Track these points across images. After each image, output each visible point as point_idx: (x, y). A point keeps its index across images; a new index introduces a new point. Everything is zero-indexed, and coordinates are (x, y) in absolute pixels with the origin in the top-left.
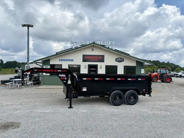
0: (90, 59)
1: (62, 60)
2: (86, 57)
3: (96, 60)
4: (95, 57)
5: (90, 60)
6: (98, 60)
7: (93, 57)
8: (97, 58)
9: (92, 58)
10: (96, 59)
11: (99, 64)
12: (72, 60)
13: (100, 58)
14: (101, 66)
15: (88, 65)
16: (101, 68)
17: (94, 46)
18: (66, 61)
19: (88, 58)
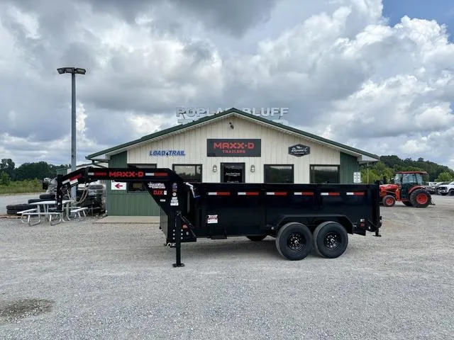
0: (226, 149)
1: (156, 153)
2: (215, 144)
3: (241, 151)
4: (239, 144)
5: (227, 151)
6: (244, 152)
7: (233, 146)
8: (243, 146)
9: (230, 146)
10: (241, 149)
11: (248, 161)
12: (182, 153)
13: (251, 147)
14: (253, 166)
15: (221, 163)
16: (253, 172)
17: (234, 117)
18: (167, 154)
19: (221, 148)
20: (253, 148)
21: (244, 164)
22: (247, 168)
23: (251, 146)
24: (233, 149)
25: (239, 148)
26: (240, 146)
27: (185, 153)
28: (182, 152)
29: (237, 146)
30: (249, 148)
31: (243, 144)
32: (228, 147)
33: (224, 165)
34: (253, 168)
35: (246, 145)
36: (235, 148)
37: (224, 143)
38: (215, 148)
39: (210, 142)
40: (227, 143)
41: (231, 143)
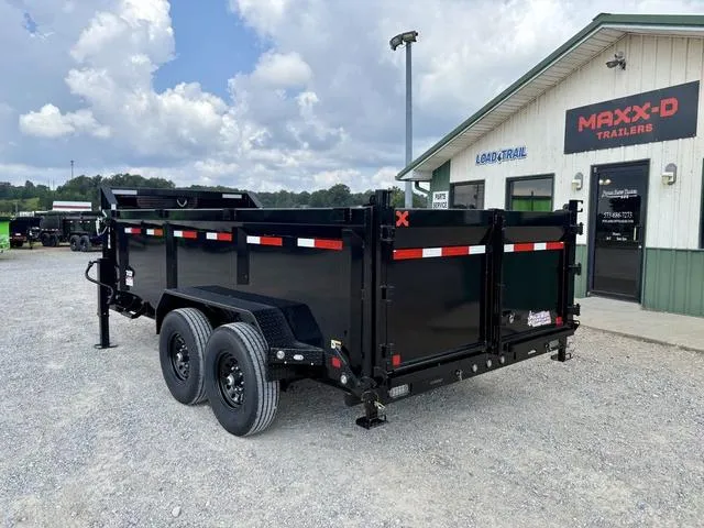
0: (605, 127)
1: (485, 159)
2: (582, 119)
3: (641, 129)
4: (636, 108)
5: (606, 134)
6: (650, 127)
7: (623, 116)
8: (648, 111)
9: (616, 117)
10: (641, 122)
11: (657, 154)
12: (520, 153)
13: (669, 110)
14: (672, 167)
15: (593, 167)
16: (670, 184)
17: (628, 36)
18: (499, 159)
19: (593, 127)
20: (675, 114)
21: (645, 163)
22: (656, 175)
23: (669, 107)
24: (623, 124)
25: (635, 119)
26: (641, 112)
27: (526, 152)
28: (523, 149)
29: (633, 114)
30: (664, 114)
31: (648, 105)
32: (609, 122)
33: (599, 172)
34: (672, 174)
35: (655, 110)
36: (627, 121)
37: (603, 114)
38: (581, 129)
39: (573, 116)
40: (609, 113)
41: (617, 112)
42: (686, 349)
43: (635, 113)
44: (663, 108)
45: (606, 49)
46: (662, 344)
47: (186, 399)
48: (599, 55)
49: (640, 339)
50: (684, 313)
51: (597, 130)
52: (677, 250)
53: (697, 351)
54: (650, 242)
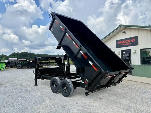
0: (123, 43)
2: (119, 42)
3: (129, 44)
4: (128, 40)
6: (130, 44)
7: (126, 41)
8: (130, 41)
9: (124, 42)
10: (129, 43)
11: (132, 48)
14: (135, 50)
15: (121, 50)
16: (135, 53)
17: (126, 28)
19: (121, 43)
20: (134, 41)
21: (130, 50)
22: (132, 52)
23: (133, 40)
26: (129, 41)
29: (127, 41)
31: (130, 40)
33: (122, 51)
34: (135, 52)
35: (131, 41)
36: (127, 42)
37: (122, 41)
38: (119, 44)
39: (117, 41)
40: (123, 41)
41: (125, 41)
42: (139, 82)
43: (128, 41)
44: (132, 40)
45: (122, 30)
46: (135, 81)
47: (56, 92)
48: (121, 31)
49: (131, 81)
50: (139, 76)
51: (122, 44)
52: (137, 65)
53: (141, 82)
54: (132, 64)
